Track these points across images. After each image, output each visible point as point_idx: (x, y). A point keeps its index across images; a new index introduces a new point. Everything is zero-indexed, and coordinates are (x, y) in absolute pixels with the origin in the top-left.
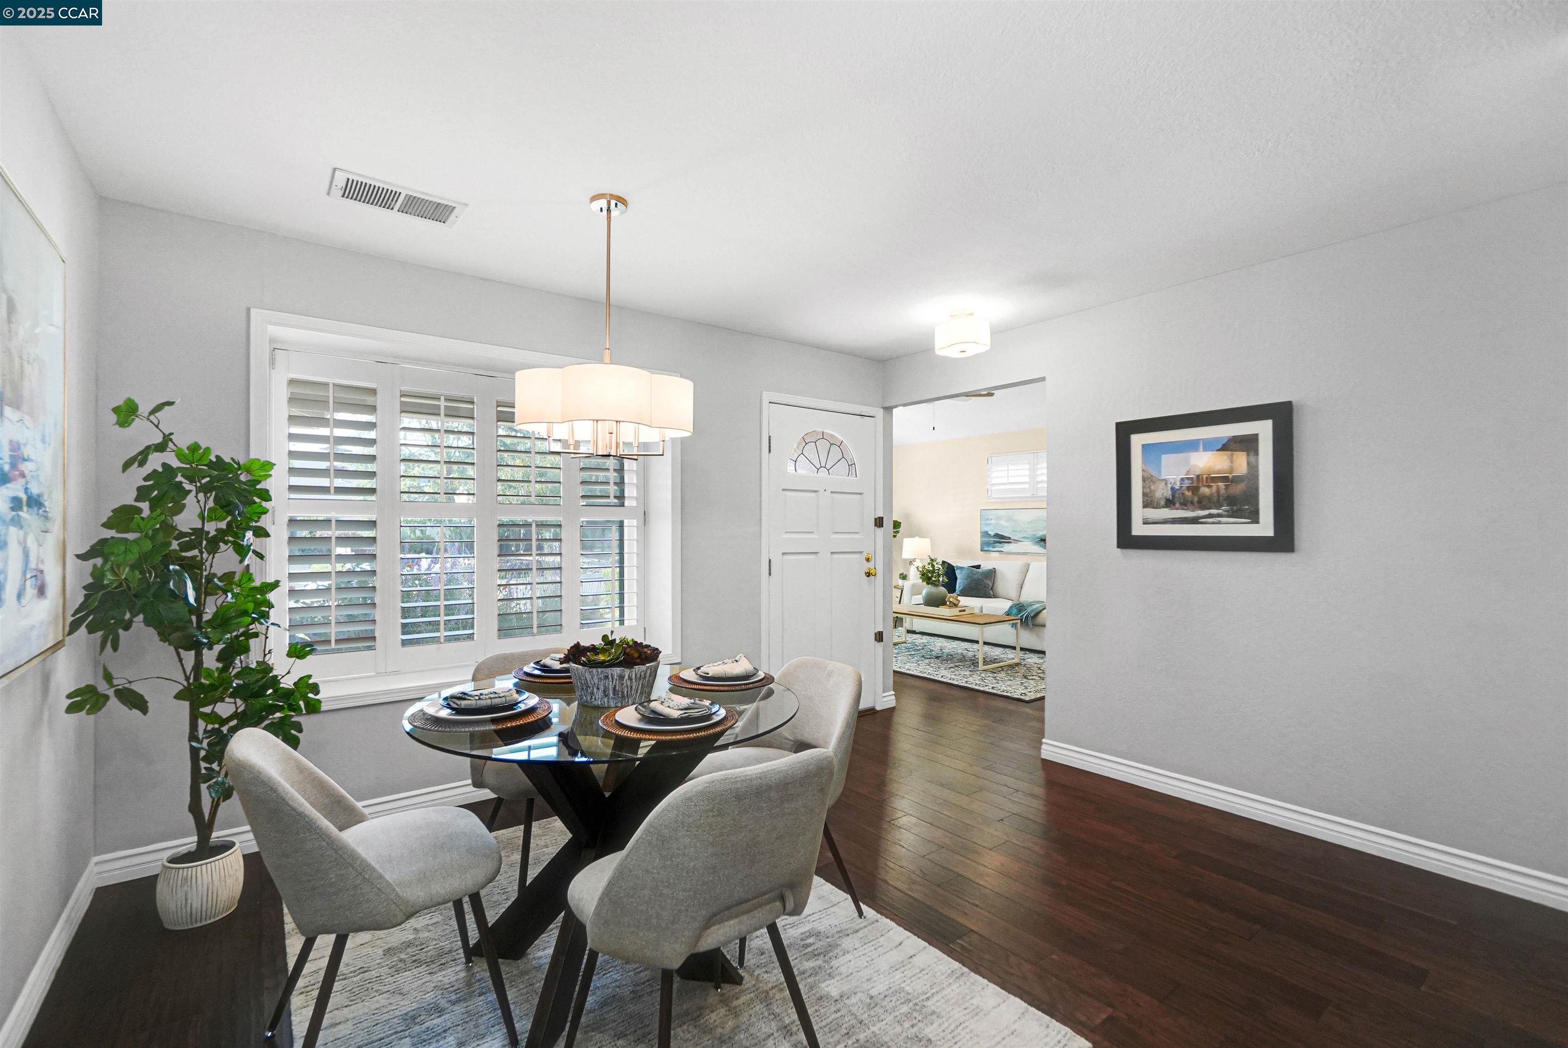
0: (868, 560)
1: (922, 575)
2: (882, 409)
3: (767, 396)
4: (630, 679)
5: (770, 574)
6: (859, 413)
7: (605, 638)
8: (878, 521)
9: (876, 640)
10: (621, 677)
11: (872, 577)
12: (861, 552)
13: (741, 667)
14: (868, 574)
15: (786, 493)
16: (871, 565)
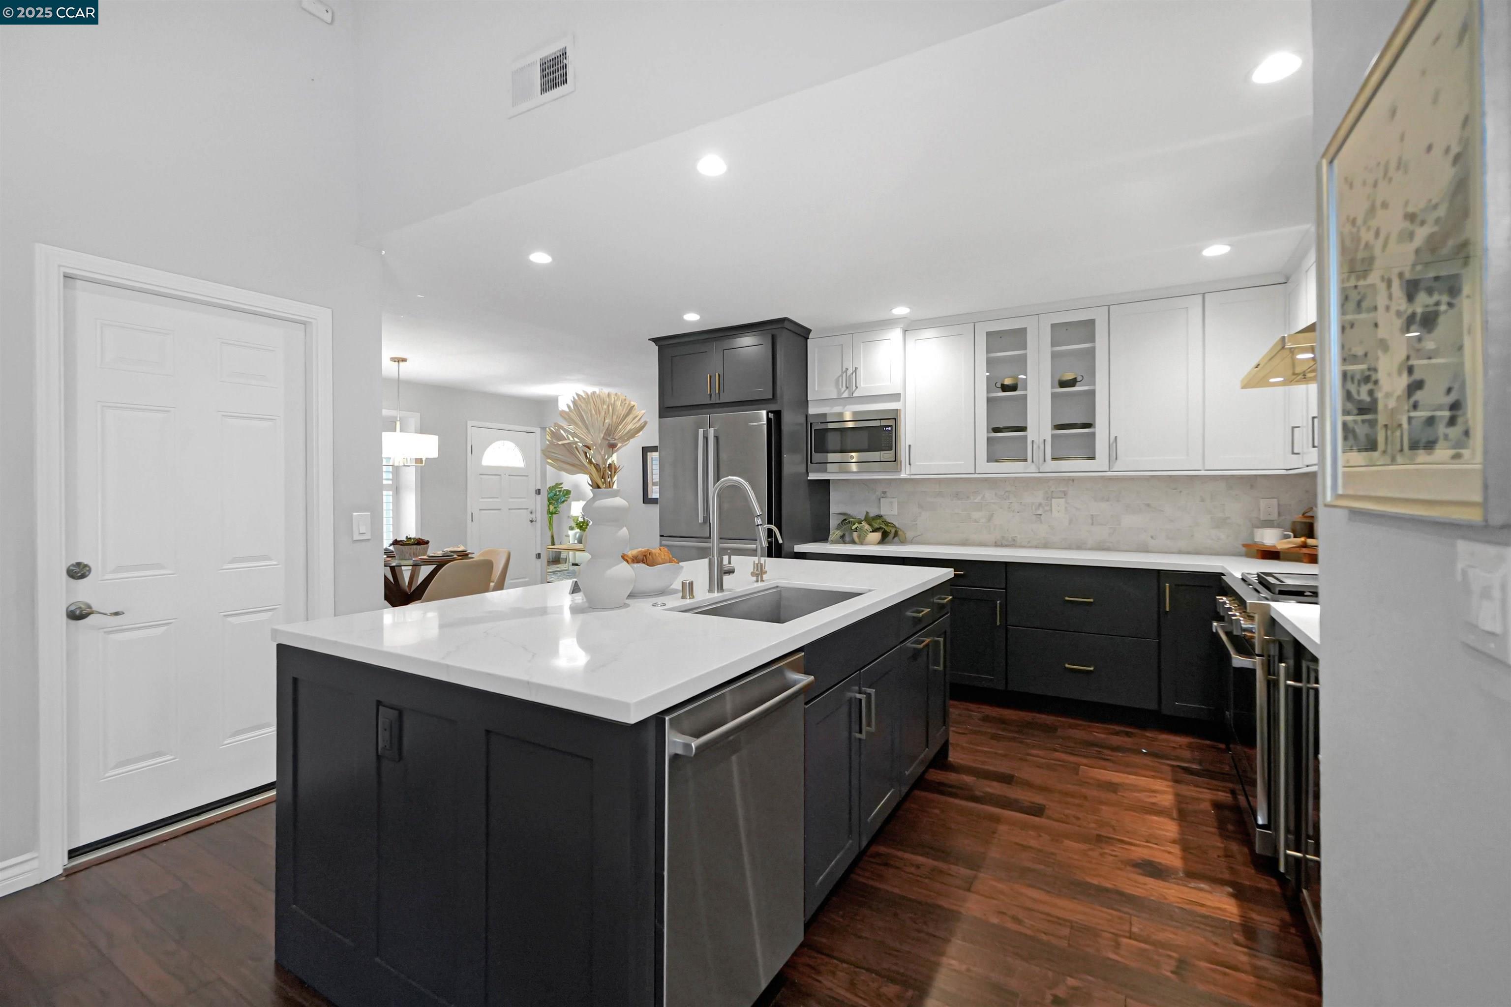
0: (531, 513)
1: (577, 525)
2: (539, 429)
3: (470, 423)
4: (420, 549)
5: (472, 521)
6: (525, 431)
7: (407, 537)
8: (537, 491)
9: (536, 558)
10: (417, 549)
11: (533, 522)
12: (527, 509)
13: (461, 548)
14: (532, 521)
15: (482, 476)
16: (533, 516)
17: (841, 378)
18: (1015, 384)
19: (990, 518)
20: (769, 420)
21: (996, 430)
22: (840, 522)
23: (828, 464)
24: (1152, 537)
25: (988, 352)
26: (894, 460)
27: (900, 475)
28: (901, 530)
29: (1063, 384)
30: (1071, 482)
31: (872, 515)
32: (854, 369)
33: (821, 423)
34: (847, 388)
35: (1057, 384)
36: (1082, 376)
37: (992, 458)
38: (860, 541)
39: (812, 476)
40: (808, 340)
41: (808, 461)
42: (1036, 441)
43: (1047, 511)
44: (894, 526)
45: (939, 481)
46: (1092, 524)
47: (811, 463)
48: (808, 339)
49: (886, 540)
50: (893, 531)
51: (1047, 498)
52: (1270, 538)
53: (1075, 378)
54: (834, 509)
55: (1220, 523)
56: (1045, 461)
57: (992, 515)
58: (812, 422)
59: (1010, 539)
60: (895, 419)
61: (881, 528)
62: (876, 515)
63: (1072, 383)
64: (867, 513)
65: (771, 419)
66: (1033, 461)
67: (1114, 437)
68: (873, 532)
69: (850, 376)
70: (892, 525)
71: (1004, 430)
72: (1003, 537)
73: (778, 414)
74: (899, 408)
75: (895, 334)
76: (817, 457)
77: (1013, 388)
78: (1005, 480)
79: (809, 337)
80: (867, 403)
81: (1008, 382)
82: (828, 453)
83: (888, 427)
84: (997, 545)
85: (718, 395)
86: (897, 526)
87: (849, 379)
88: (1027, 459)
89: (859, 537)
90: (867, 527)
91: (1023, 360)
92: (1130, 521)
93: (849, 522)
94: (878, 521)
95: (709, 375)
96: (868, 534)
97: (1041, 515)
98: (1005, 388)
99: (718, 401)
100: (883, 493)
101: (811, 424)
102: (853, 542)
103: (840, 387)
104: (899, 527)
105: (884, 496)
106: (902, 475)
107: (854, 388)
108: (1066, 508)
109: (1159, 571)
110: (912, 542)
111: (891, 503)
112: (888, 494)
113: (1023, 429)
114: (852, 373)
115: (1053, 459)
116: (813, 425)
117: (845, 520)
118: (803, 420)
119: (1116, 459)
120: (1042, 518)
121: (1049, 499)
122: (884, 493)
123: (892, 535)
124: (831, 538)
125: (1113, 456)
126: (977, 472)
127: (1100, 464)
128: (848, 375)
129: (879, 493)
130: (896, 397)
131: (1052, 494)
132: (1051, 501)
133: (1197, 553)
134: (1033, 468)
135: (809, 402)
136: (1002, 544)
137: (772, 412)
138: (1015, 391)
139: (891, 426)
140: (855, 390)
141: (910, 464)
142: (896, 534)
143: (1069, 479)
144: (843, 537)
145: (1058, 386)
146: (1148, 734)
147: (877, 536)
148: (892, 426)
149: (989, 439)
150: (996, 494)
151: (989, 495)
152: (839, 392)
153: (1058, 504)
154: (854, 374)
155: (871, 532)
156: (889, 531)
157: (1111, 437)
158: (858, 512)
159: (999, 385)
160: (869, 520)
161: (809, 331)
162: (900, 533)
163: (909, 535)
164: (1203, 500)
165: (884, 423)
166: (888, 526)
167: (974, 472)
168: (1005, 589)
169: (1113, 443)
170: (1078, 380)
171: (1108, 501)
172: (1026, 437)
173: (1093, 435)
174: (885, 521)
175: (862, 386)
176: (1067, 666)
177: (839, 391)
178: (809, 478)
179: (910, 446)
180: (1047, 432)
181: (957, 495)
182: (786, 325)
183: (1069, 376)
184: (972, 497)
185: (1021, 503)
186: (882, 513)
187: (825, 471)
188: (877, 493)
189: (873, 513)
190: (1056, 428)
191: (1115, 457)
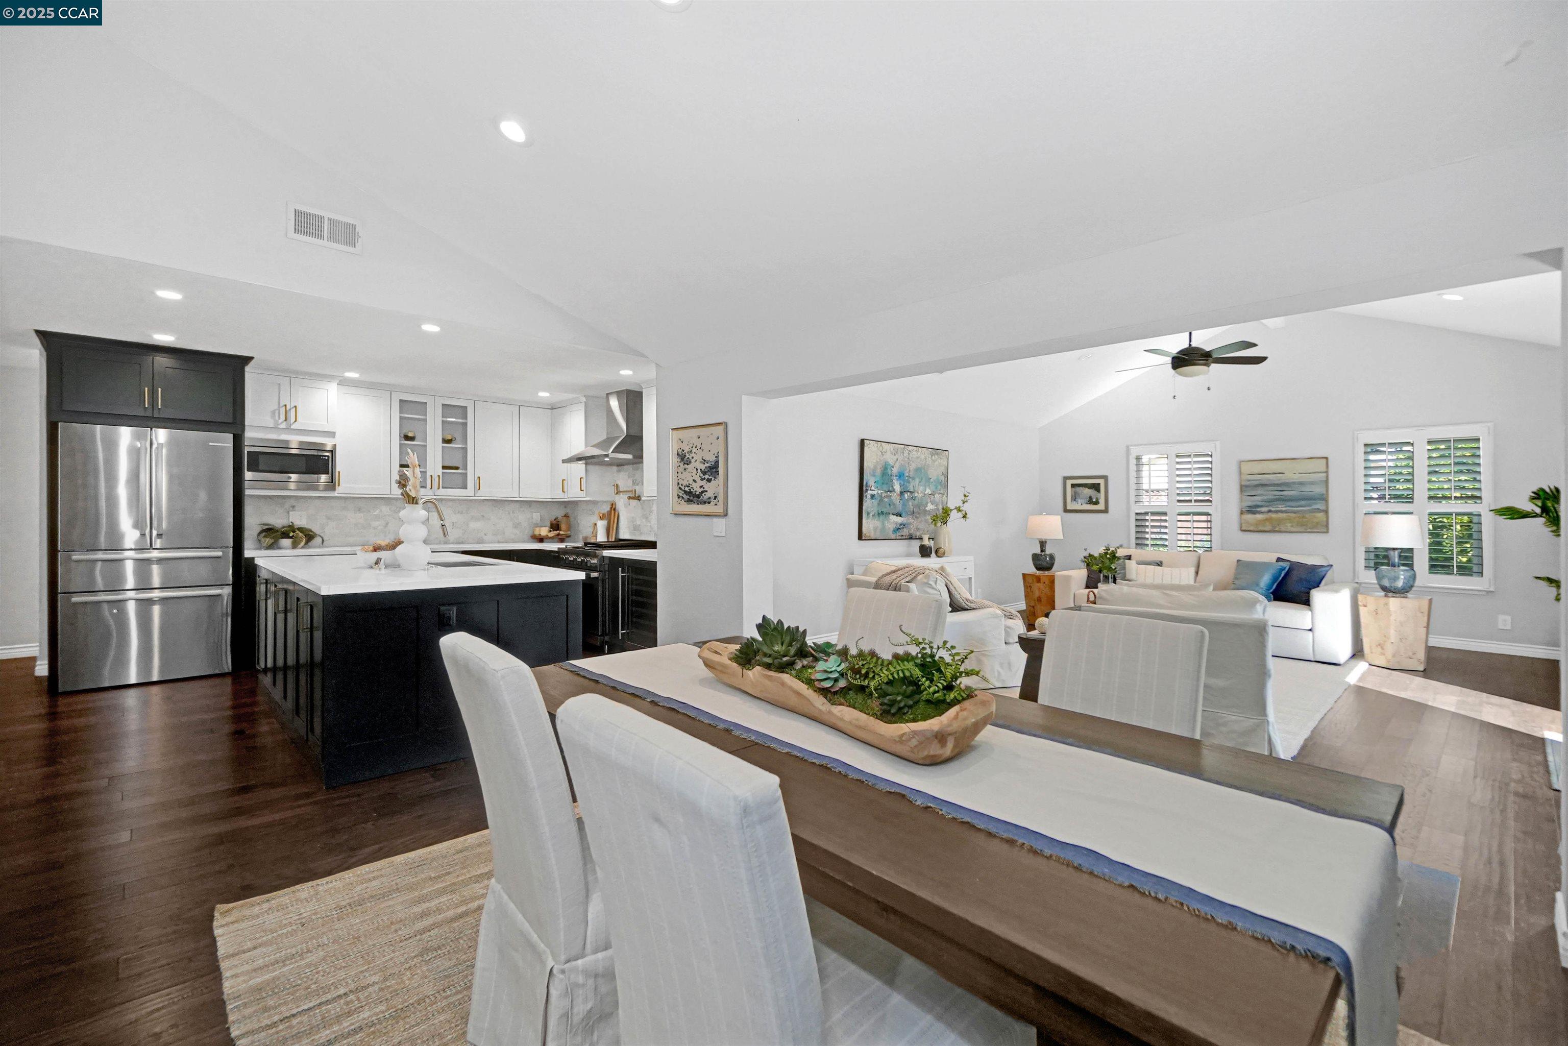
17: (279, 411)
18: (417, 437)
25: (400, 413)
26: (332, 482)
29: (447, 441)
32: (295, 405)
34: (285, 420)
35: (444, 441)
36: (458, 438)
42: (433, 475)
52: (544, 531)
53: (454, 439)
55: (516, 526)
56: (438, 488)
57: (387, 524)
60: (332, 451)
63: (452, 441)
66: (431, 489)
67: (477, 476)
69: (289, 411)
74: (335, 444)
77: (416, 439)
80: (307, 435)
81: (410, 435)
83: (326, 457)
85: (159, 410)
87: (288, 413)
88: (427, 487)
91: (423, 421)
95: (146, 388)
98: (409, 438)
99: (157, 416)
103: (278, 418)
107: (293, 421)
111: (300, 515)
112: (296, 508)
114: (292, 409)
115: (443, 488)
122: (293, 507)
126: (387, 493)
127: (469, 492)
128: (286, 410)
129: (287, 507)
130: (331, 434)
133: (506, 542)
134: (431, 493)
135: (245, 427)
138: (418, 441)
139: (328, 456)
140: (294, 423)
141: (340, 486)
143: (450, 501)
152: (276, 422)
154: (294, 410)
157: (475, 476)
159: (407, 436)
164: (509, 513)
165: (321, 453)
169: (477, 479)
170: (456, 440)
173: (466, 474)
175: (302, 420)
179: (339, 472)
180: (440, 471)
183: (451, 437)
188: (285, 507)
190: (444, 467)
191: (478, 488)
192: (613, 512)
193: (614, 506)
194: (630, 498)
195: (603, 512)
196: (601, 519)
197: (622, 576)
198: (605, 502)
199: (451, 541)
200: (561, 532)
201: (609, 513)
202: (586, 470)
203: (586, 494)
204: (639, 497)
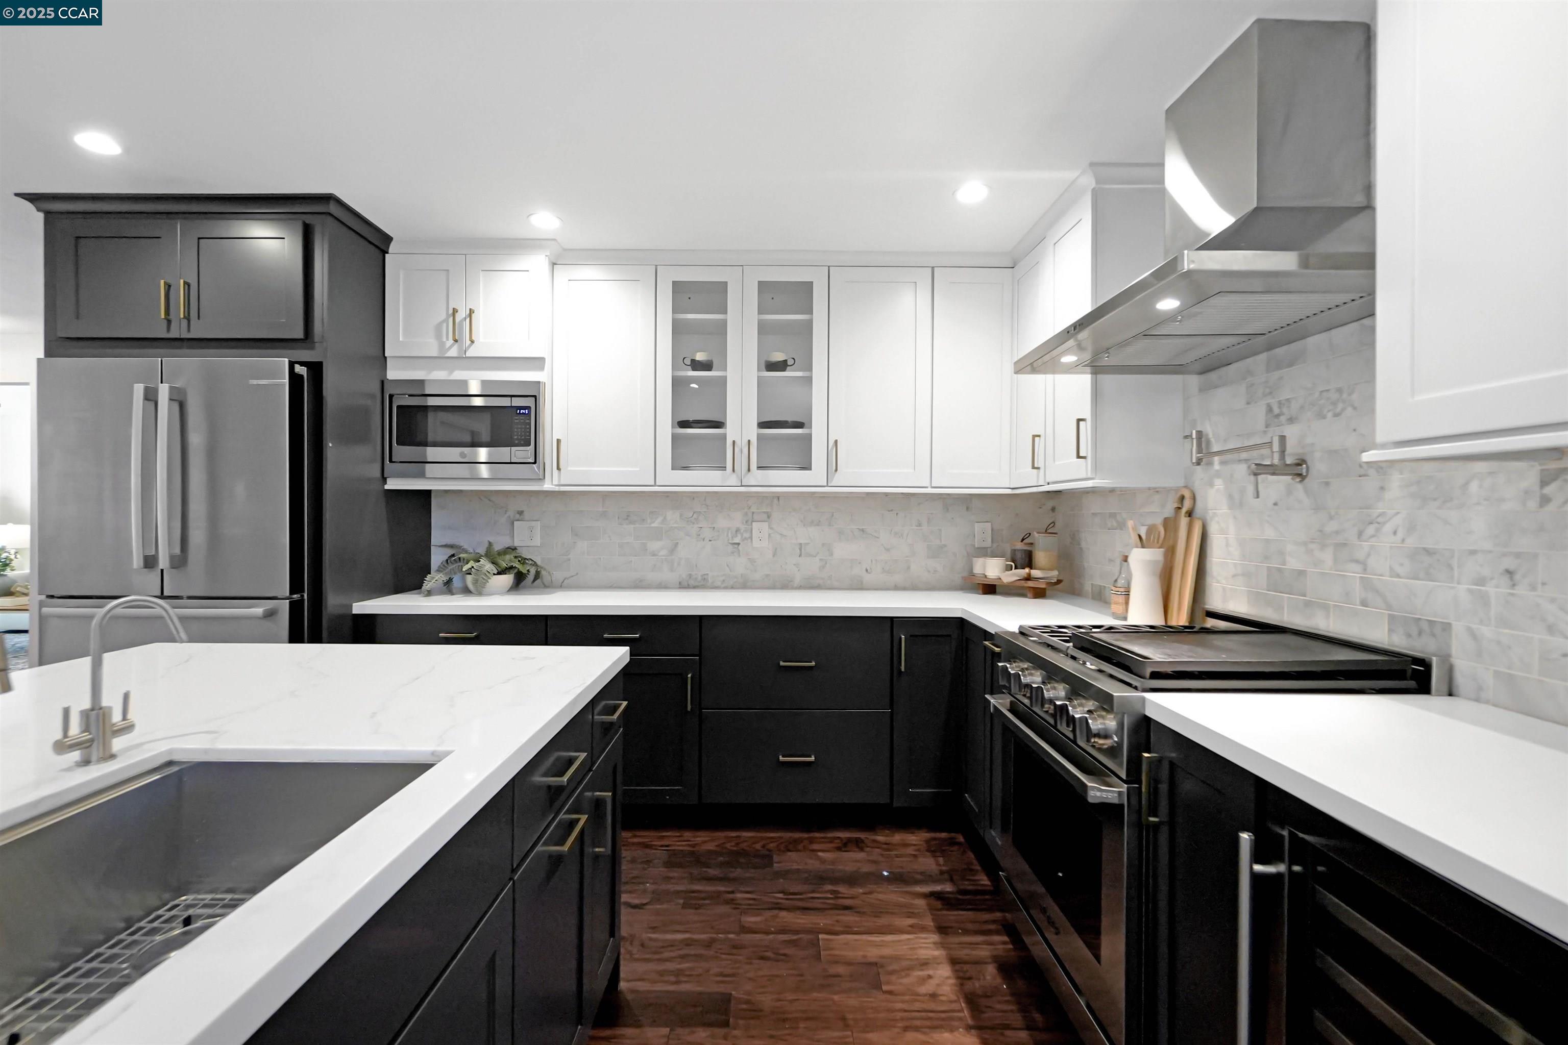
17: (445, 325)
18: (708, 360)
19: (673, 550)
20: (295, 379)
21: (684, 424)
22: (446, 557)
23: (427, 465)
24: (867, 570)
25: (674, 311)
26: (533, 461)
27: (543, 485)
28: (545, 569)
29: (772, 366)
30: (776, 501)
31: (497, 547)
32: (468, 312)
33: (410, 395)
34: (456, 341)
35: (763, 367)
36: (793, 359)
37: (677, 465)
38: (477, 590)
39: (393, 484)
40: (387, 255)
41: (386, 458)
42: (738, 443)
43: (746, 539)
44: (535, 564)
45: (605, 496)
46: (800, 556)
47: (391, 461)
48: (388, 253)
49: (523, 584)
50: (533, 571)
51: (746, 522)
52: (991, 569)
53: (786, 361)
54: (437, 537)
55: (936, 552)
56: (749, 470)
57: (676, 545)
58: (392, 393)
59: (700, 578)
60: (535, 396)
61: (512, 568)
62: (507, 546)
63: (781, 366)
64: (490, 544)
65: (302, 376)
66: (734, 470)
67: (833, 441)
68: (499, 573)
69: (461, 321)
70: (531, 562)
71: (693, 425)
72: (690, 576)
73: (316, 369)
74: (541, 381)
75: (538, 262)
76: (403, 452)
77: (707, 366)
78: (693, 496)
79: (388, 248)
81: (700, 357)
82: (427, 446)
83: (525, 410)
84: (683, 586)
85: (184, 323)
86: (539, 563)
87: (458, 326)
88: (725, 467)
89: (476, 582)
90: (488, 566)
91: (721, 329)
92: (843, 550)
93: (460, 558)
94: (508, 557)
95: (162, 282)
96: (490, 579)
97: (738, 544)
98: (696, 365)
99: (185, 335)
100: (518, 513)
101: (391, 396)
102: (466, 591)
103: (444, 339)
104: (542, 565)
105: (520, 519)
106: (545, 486)
107: (468, 342)
108: (769, 535)
109: (892, 618)
110: (562, 586)
111: (531, 529)
112: (526, 515)
113: (719, 425)
114: (465, 319)
115: (759, 468)
116: (394, 399)
117: (453, 555)
118: (376, 388)
119: (836, 470)
120: (740, 547)
121: (750, 522)
122: (521, 513)
123: (531, 577)
124: (427, 586)
125: (833, 467)
126: (658, 483)
127: (817, 477)
128: (457, 320)
129: (511, 513)
130: (537, 363)
131: (753, 515)
132: (752, 525)
134: (733, 480)
135: (388, 360)
136: (688, 585)
137: (302, 364)
138: (710, 370)
139: (528, 408)
140: (470, 346)
141: (558, 468)
142: (537, 576)
143: (773, 497)
144: (448, 582)
145: (765, 370)
146: (880, 838)
147: (507, 579)
148: (530, 407)
149: (675, 438)
150: (681, 516)
151: (672, 517)
152: (442, 348)
153: (760, 529)
154: (468, 320)
155: (494, 574)
156: (526, 572)
157: (829, 442)
158: (473, 542)
159: (688, 362)
160: (492, 556)
161: (388, 239)
162: (543, 573)
163: (558, 576)
164: (919, 525)
165: (517, 402)
166: (523, 564)
167: (653, 484)
168: (700, 655)
169: (832, 449)
170: (789, 364)
171: (818, 525)
172: (724, 437)
173: (809, 438)
174: (520, 557)
175: (482, 340)
176: (781, 758)
177: (442, 345)
178: (387, 487)
179: (558, 441)
180: (752, 432)
181: (628, 518)
182: (333, 208)
183: (779, 357)
184: (649, 521)
185: (714, 527)
186: (516, 544)
187: (422, 475)
188: (508, 514)
189: (500, 543)
190: (763, 425)
191: (834, 468)
192: (1184, 521)
193: (1187, 505)
194: (1259, 470)
195: (1150, 521)
196: (1142, 543)
197: (1256, 878)
198: (1157, 491)
199: (795, 585)
200: (1035, 573)
201: (1170, 524)
202: (1096, 394)
203: (1096, 467)
204: (1301, 463)
